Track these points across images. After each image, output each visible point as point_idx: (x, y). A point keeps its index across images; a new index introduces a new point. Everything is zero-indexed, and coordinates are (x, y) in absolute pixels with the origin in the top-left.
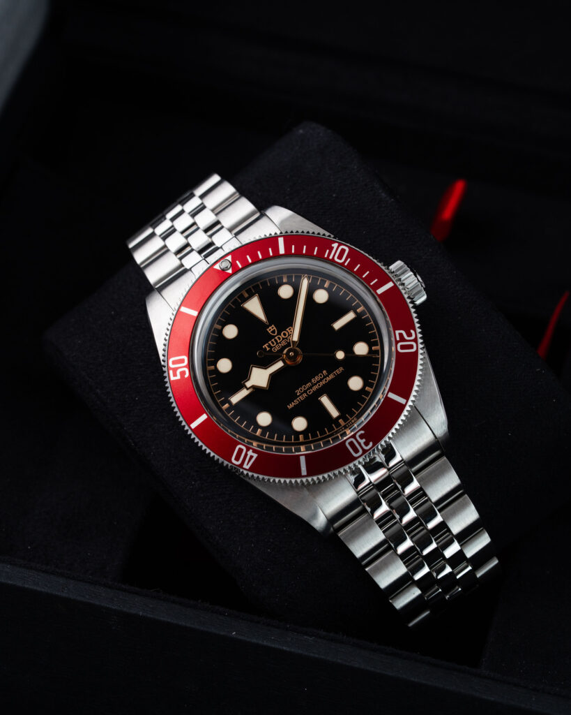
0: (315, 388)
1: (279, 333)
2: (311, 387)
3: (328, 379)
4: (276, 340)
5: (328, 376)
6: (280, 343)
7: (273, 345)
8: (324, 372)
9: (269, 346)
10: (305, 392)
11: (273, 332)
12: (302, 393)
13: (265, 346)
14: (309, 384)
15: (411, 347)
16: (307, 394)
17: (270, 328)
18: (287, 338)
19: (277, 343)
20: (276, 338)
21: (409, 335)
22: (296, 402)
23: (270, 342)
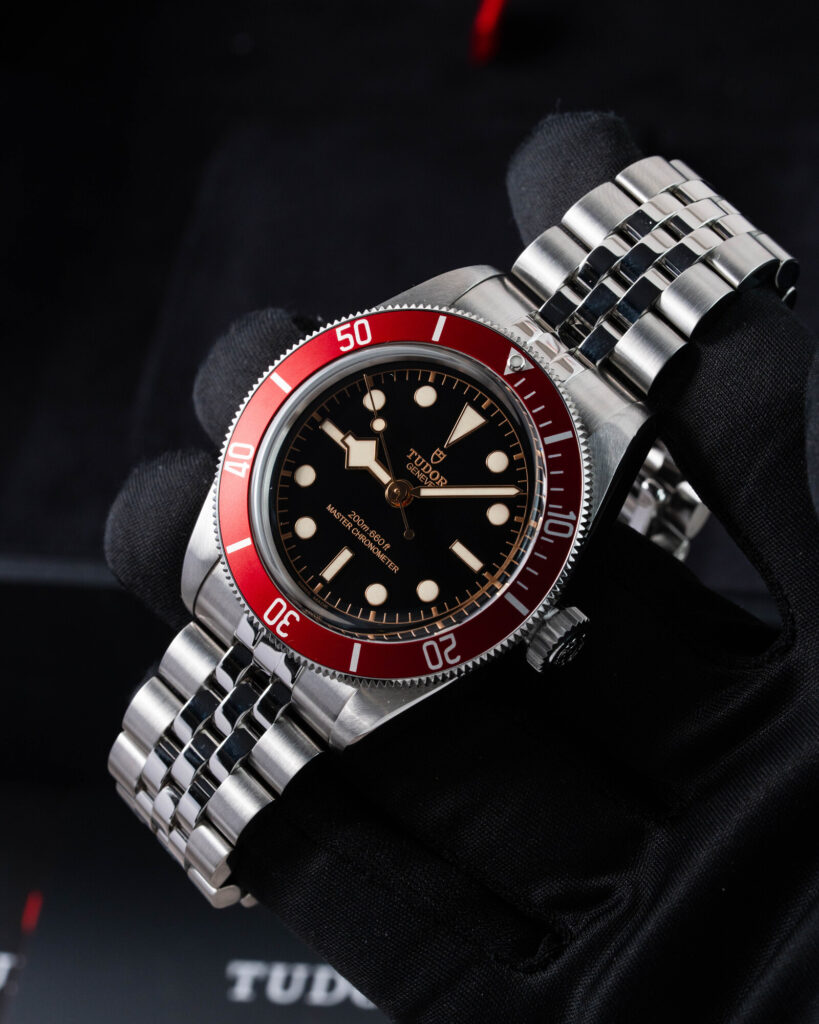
0: (362, 538)
1: (435, 467)
2: (362, 532)
3: (378, 553)
4: (424, 464)
5: (383, 552)
6: (421, 472)
7: (417, 464)
8: (388, 546)
9: (414, 457)
10: (355, 525)
11: (436, 458)
12: (351, 521)
13: (414, 452)
14: (366, 528)
15: (435, 661)
16: (352, 528)
17: (441, 453)
18: (429, 479)
19: (420, 468)
20: (427, 464)
21: (452, 655)
22: (336, 514)
23: (419, 457)
